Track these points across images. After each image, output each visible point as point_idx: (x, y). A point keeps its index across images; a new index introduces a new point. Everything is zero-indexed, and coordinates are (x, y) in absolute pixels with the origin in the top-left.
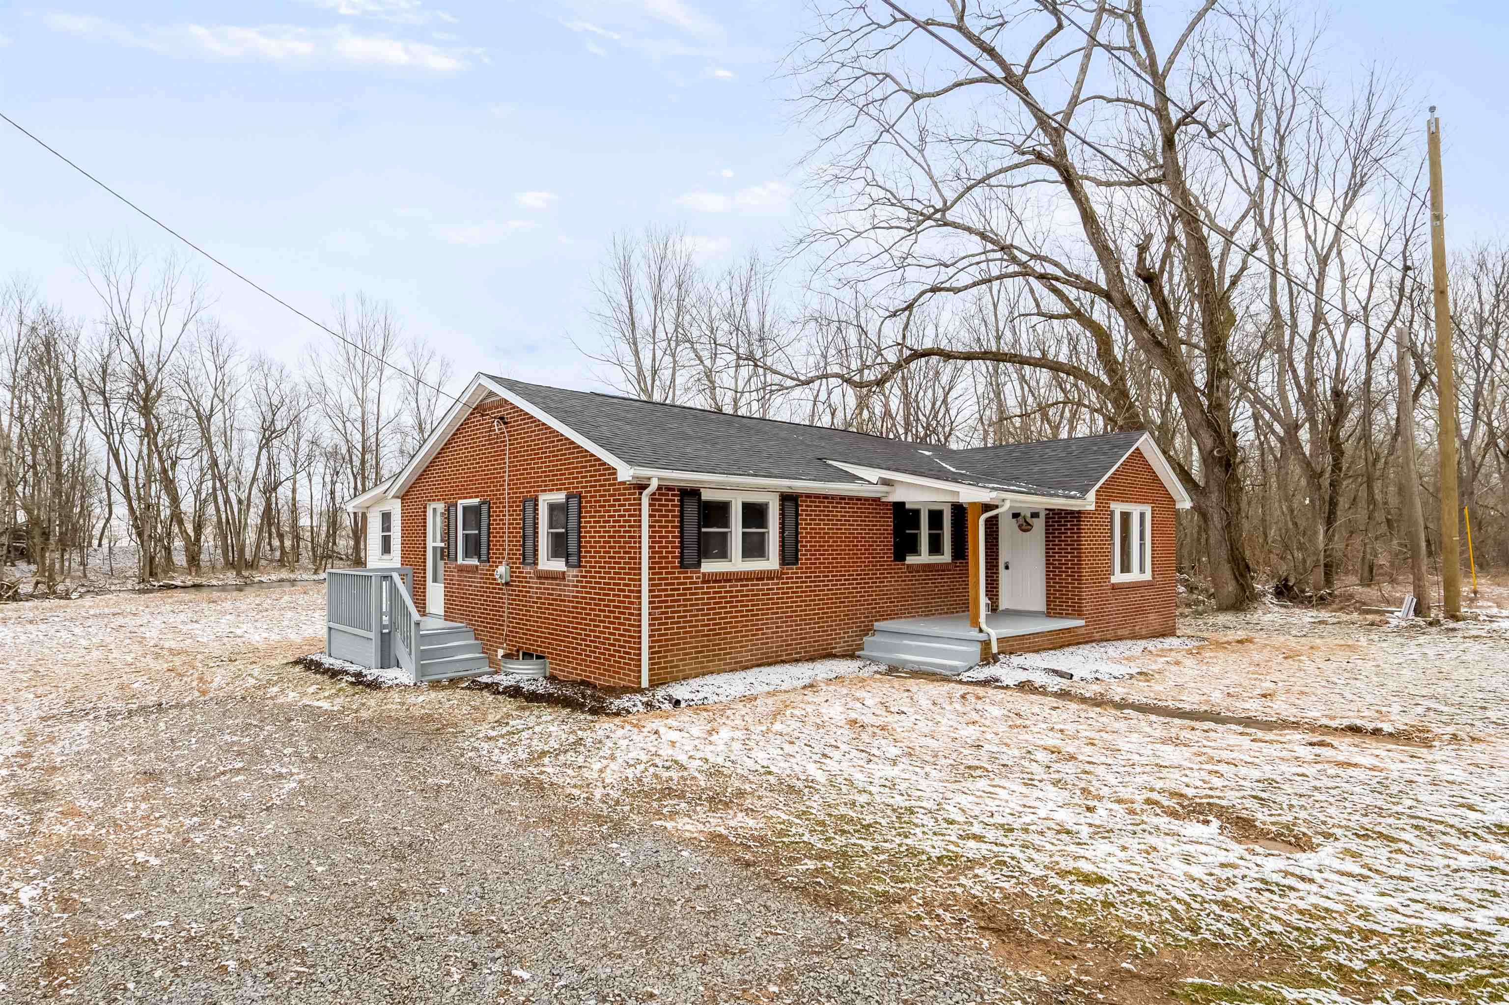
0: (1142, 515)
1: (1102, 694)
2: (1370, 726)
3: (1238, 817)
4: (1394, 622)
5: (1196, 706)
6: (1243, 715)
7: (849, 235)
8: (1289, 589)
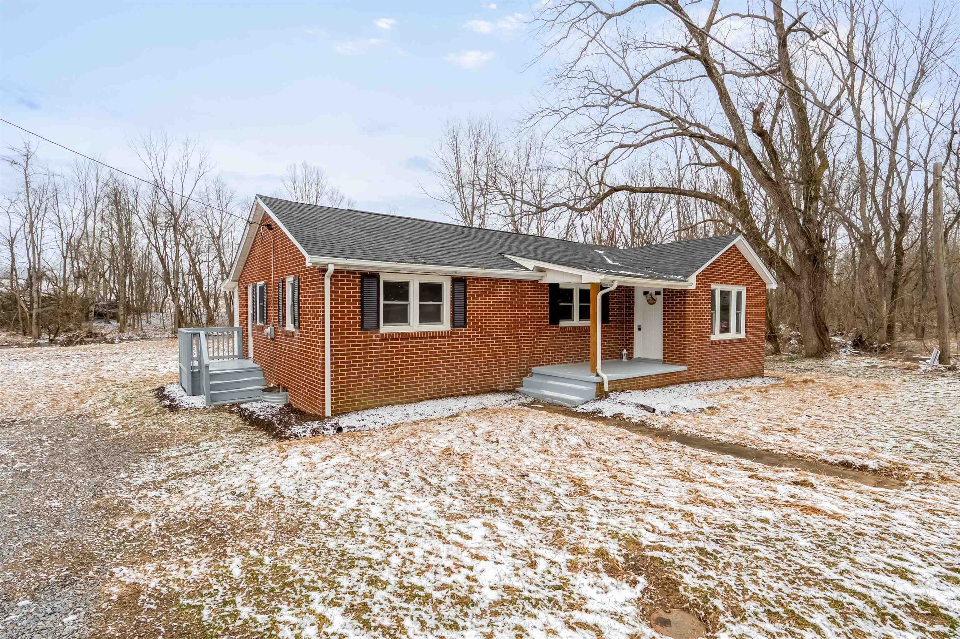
0: (739, 294)
1: (668, 426)
2: (858, 462)
3: (668, 579)
4: (923, 367)
5: (731, 439)
6: (764, 448)
7: (567, 111)
8: (862, 343)
